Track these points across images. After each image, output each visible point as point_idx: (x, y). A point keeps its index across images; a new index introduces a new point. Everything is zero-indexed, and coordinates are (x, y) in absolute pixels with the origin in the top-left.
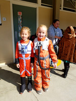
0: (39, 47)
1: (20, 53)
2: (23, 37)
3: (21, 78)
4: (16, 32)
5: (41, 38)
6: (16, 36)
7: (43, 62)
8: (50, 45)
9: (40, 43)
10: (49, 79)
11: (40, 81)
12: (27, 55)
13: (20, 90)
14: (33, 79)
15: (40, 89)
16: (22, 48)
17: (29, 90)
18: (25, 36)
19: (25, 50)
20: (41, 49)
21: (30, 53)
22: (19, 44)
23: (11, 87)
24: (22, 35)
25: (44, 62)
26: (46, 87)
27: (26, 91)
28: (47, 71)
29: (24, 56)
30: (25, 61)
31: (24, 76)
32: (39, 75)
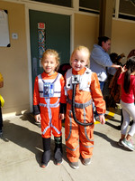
1: (42, 95)
2: (47, 68)
3: (44, 139)
4: (35, 59)
6: (35, 66)
9: (76, 79)
10: (92, 143)
11: (75, 145)
12: (53, 100)
13: (42, 161)
14: (64, 142)
15: (76, 160)
16: (45, 88)
17: (56, 162)
18: (50, 65)
19: (50, 91)
20: (78, 89)
21: (59, 95)
24: (46, 64)
27: (51, 162)
28: (88, 128)
29: (48, 101)
31: (48, 137)
32: (75, 134)
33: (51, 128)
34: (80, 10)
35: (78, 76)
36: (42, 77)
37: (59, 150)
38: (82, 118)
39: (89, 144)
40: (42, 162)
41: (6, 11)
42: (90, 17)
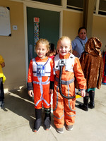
0: (61, 68)
1: (35, 75)
4: (31, 46)
5: (65, 54)
7: (65, 88)
8: (76, 65)
9: (62, 62)
10: (74, 113)
16: (38, 69)
17: (45, 128)
19: (42, 72)
21: (49, 75)
22: (34, 63)
23: (22, 122)
25: (67, 87)
26: (69, 124)
27: (41, 128)
28: (71, 100)
30: (41, 87)
33: (43, 101)
34: (68, 8)
35: (64, 60)
36: (36, 60)
37: (48, 118)
38: (67, 92)
39: (71, 113)
40: (34, 127)
41: (8, 8)
42: (76, 13)
